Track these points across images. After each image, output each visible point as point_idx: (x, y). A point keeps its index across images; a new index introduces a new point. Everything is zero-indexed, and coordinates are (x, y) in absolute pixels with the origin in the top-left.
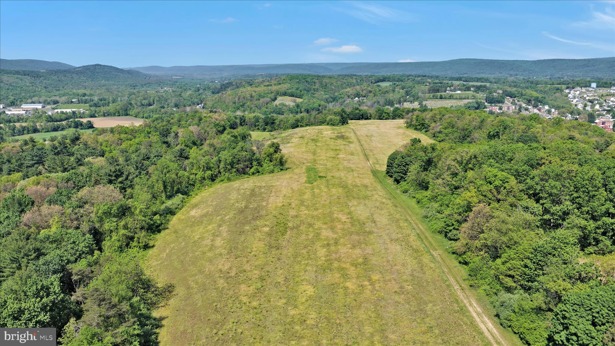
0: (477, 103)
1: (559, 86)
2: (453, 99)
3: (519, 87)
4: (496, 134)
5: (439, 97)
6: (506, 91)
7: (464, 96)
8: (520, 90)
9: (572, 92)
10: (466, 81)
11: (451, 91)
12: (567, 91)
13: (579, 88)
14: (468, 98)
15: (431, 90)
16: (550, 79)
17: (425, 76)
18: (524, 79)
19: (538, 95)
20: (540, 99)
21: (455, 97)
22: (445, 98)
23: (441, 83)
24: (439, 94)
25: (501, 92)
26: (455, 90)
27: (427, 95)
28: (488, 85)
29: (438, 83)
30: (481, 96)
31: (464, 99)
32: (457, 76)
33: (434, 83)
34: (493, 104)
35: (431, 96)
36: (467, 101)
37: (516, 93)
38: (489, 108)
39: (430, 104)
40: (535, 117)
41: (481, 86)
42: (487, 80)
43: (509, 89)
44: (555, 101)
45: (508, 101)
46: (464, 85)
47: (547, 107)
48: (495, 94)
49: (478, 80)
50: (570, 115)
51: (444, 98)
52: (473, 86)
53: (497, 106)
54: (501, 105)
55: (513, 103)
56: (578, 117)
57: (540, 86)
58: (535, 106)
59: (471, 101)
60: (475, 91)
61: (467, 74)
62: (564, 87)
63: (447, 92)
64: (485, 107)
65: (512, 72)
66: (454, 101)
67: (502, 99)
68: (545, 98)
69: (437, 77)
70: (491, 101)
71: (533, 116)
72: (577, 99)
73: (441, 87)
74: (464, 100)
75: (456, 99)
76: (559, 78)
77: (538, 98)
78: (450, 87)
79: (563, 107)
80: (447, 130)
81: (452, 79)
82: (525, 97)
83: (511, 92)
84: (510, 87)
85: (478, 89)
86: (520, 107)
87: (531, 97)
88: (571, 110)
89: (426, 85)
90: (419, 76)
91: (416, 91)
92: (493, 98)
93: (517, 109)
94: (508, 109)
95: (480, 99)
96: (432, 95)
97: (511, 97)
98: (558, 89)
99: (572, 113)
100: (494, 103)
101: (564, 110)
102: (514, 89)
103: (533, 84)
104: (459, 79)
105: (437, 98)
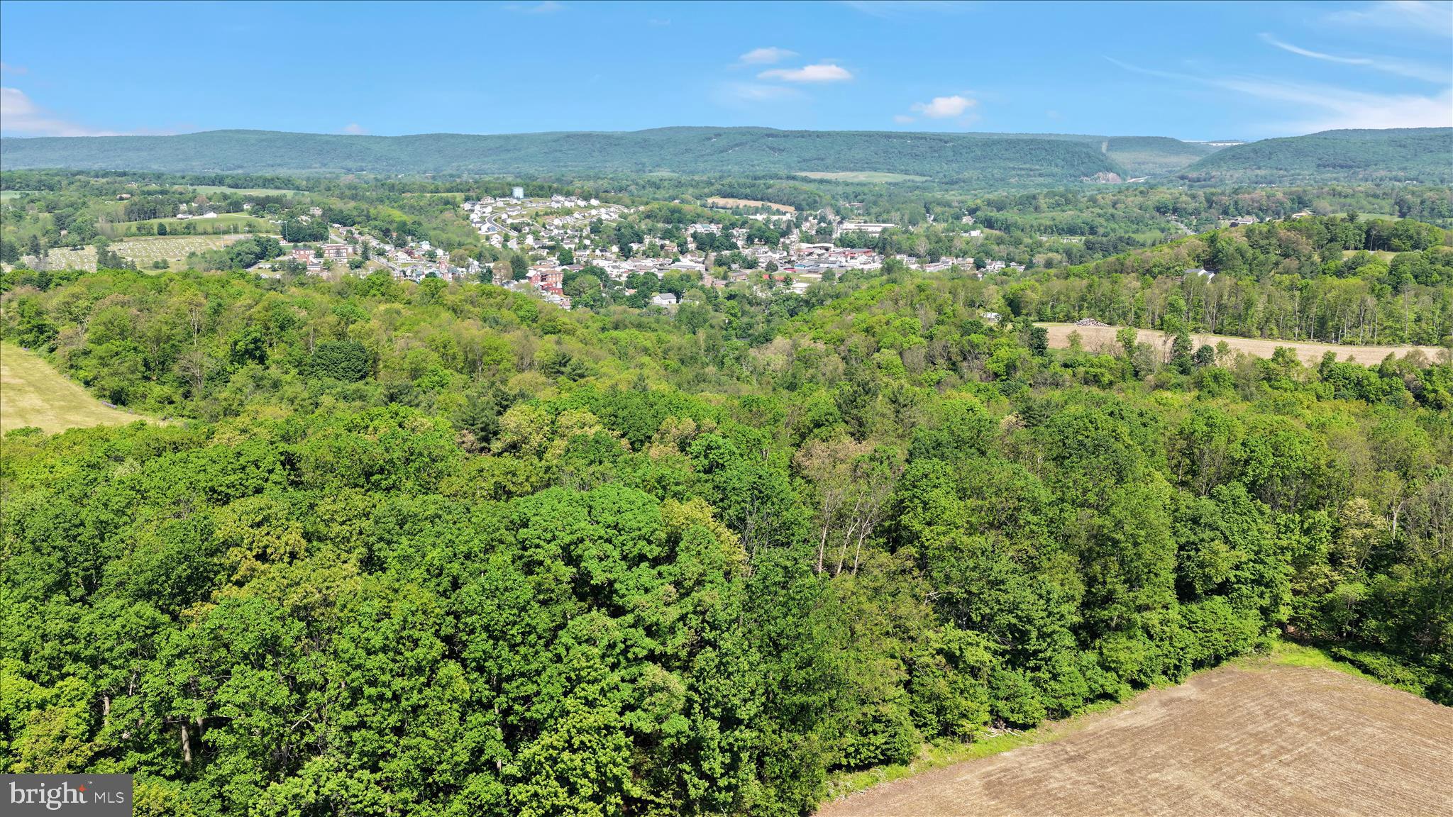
0: (259, 242)
1: (449, 195)
2: (196, 234)
3: (363, 198)
4: (252, 346)
5: (156, 231)
6: (330, 210)
7: (223, 226)
8: (364, 206)
9: (477, 207)
10: (236, 186)
11: (190, 212)
12: (467, 206)
13: (489, 200)
14: (236, 231)
15: (132, 211)
16: (434, 178)
17: (124, 174)
18: (376, 179)
19: (405, 218)
20: (409, 226)
21: (200, 229)
22: (174, 233)
23: (162, 193)
24: (155, 222)
25: (318, 212)
26: (200, 211)
27: (121, 227)
28: (289, 194)
29: (156, 192)
30: (270, 225)
31: (226, 232)
32: (213, 172)
33: (143, 193)
34: (301, 244)
35: (134, 229)
36: (231, 239)
37: (355, 213)
38: (291, 253)
39: (133, 251)
40: (378, 282)
41: (268, 199)
42: (287, 183)
43: (337, 204)
44: (443, 230)
45: (336, 233)
46: (225, 197)
47: (426, 246)
48: (304, 217)
49: (266, 183)
50: (476, 263)
51: (171, 233)
52: (249, 199)
53: (310, 248)
54: (318, 244)
55: (351, 240)
56: (492, 265)
57: (409, 195)
58: (400, 244)
59: (241, 237)
60: (254, 212)
61: (241, 167)
62: (459, 196)
63: (179, 216)
64: (281, 253)
65: (350, 164)
66: (197, 240)
67: (321, 230)
68: (420, 224)
69: (159, 177)
70: (296, 236)
71: (374, 278)
72: (488, 225)
73: (162, 203)
74: (226, 237)
75: (205, 233)
76: (451, 176)
77: (404, 224)
78: (187, 202)
79: (460, 245)
80: (104, 346)
81: (200, 181)
82: (377, 223)
83: (341, 211)
84: (342, 198)
85: (262, 206)
86: (366, 248)
87: (391, 222)
88: (477, 251)
89: (121, 199)
90: (105, 175)
91: (88, 217)
92: (300, 229)
93: (359, 252)
94: (338, 253)
95: (267, 232)
96: (134, 226)
97: (345, 225)
98: (447, 203)
99: (479, 257)
100: (304, 239)
101: (461, 251)
102: (352, 204)
103: (393, 192)
104: (218, 181)
105: (150, 234)
